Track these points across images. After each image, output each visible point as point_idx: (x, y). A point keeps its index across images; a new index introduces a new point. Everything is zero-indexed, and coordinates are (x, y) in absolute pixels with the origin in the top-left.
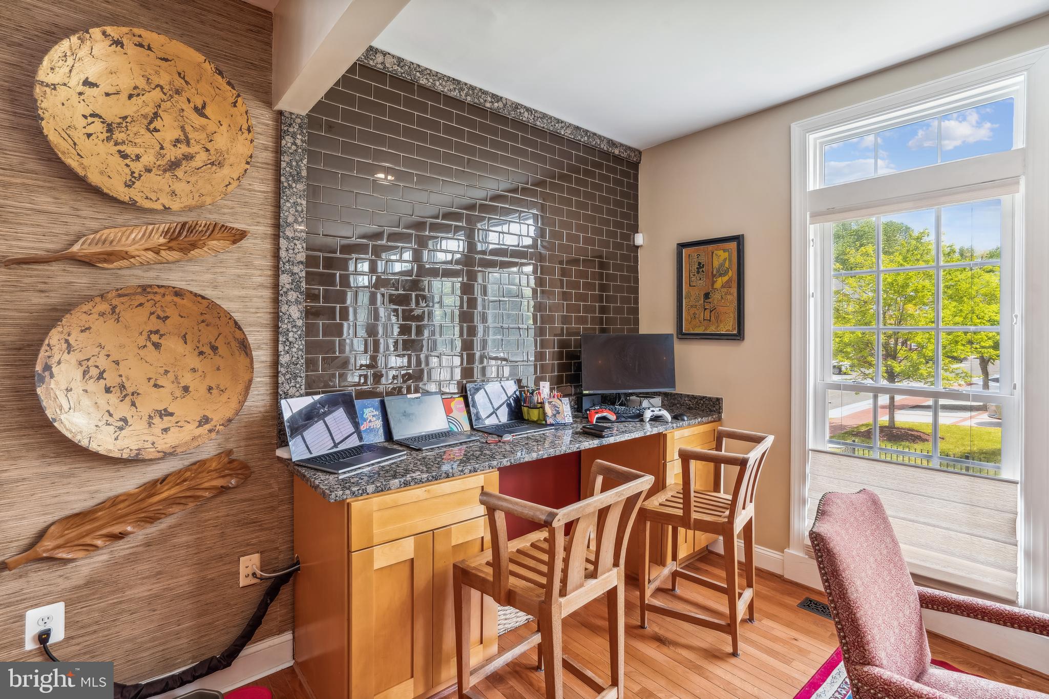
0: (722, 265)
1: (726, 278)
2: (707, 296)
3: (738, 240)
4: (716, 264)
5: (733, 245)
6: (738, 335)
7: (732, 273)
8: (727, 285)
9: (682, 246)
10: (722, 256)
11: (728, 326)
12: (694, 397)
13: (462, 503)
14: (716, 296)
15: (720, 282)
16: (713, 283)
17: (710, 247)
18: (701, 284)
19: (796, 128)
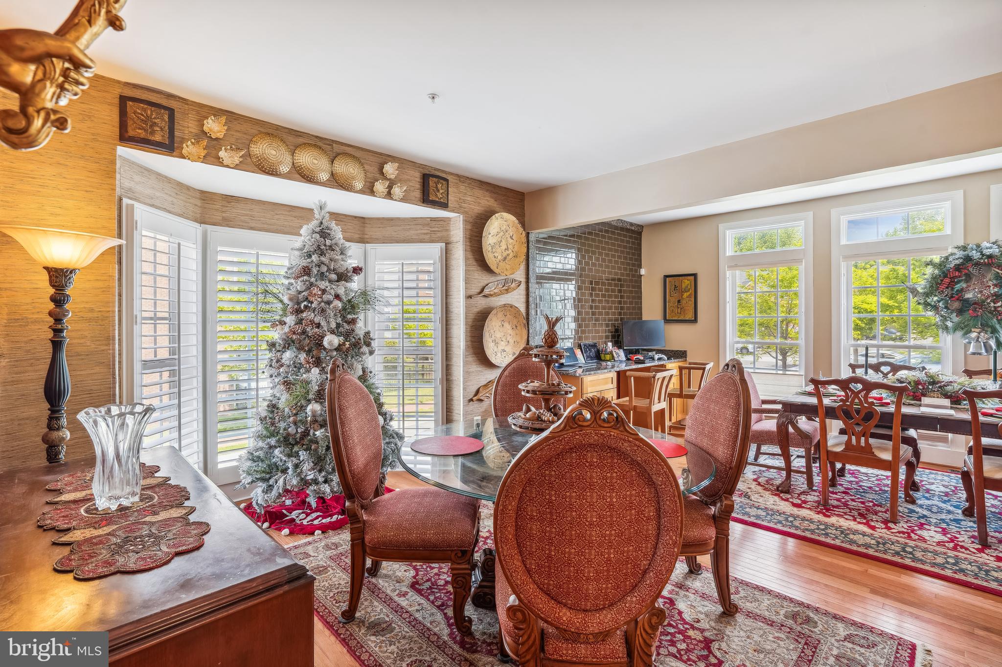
0: (687, 287)
1: (688, 293)
2: (679, 301)
3: (695, 275)
4: (684, 286)
5: (692, 278)
6: (695, 321)
7: (692, 291)
8: (689, 296)
9: (666, 277)
10: (686, 282)
11: (690, 316)
12: (673, 351)
13: (607, 383)
14: (683, 302)
15: (685, 295)
16: (682, 295)
17: (681, 278)
18: (676, 295)
19: (721, 227)
